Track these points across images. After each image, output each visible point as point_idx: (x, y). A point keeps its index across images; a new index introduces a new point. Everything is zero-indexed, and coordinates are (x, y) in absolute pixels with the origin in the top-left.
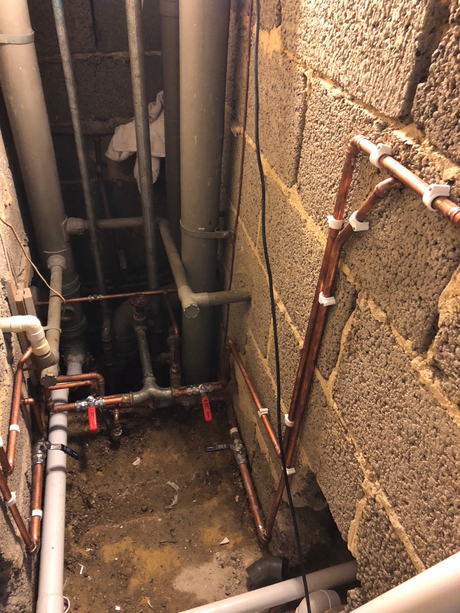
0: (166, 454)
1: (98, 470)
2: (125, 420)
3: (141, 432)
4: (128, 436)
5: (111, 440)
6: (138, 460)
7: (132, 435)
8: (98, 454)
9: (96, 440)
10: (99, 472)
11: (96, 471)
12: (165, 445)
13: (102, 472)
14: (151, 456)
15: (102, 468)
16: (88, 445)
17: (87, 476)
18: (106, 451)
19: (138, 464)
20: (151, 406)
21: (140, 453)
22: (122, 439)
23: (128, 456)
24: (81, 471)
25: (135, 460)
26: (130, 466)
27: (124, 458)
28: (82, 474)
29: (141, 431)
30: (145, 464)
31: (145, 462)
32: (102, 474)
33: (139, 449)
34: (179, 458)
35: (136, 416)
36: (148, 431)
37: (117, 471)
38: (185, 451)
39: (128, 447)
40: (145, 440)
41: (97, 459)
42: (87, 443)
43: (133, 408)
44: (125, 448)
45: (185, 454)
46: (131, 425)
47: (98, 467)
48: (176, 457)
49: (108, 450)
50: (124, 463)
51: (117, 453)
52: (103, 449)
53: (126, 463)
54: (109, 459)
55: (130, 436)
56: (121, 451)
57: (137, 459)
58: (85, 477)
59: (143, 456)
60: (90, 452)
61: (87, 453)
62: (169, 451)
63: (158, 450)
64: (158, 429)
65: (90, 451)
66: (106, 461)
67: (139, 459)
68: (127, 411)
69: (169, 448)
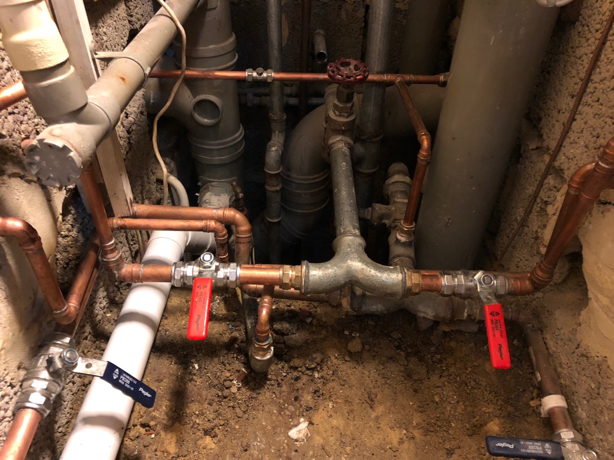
0: (372, 424)
1: (206, 432)
2: (286, 325)
3: (318, 360)
4: (287, 361)
5: (247, 364)
6: (303, 425)
7: (296, 362)
8: (214, 391)
9: (216, 360)
10: (208, 439)
11: (200, 434)
12: (371, 401)
13: (215, 440)
14: (335, 422)
15: (216, 430)
16: (197, 367)
17: (180, 442)
18: (234, 390)
19: (301, 435)
20: (345, 303)
21: (309, 409)
22: (273, 367)
23: (281, 409)
24: (167, 428)
25: (296, 426)
26: (282, 438)
27: (270, 413)
28: (169, 436)
29: (318, 357)
30: (318, 440)
31: (318, 433)
32: (213, 446)
33: (307, 398)
34: (401, 442)
35: (309, 320)
36: (333, 358)
37: (248, 446)
38: (418, 426)
39: (284, 388)
40: (324, 379)
41: (210, 404)
42: (197, 362)
43: (306, 303)
44: (277, 390)
45: (417, 433)
46: (297, 337)
47: (208, 425)
48: (394, 436)
49: (239, 389)
50: (269, 428)
51: (256, 398)
52: (227, 383)
53: (274, 428)
54: (238, 410)
55: (292, 364)
56: (266, 395)
57: (299, 424)
58: (173, 445)
59: (317, 419)
60: (198, 385)
61: (190, 386)
62: (377, 418)
63: (352, 411)
64: (356, 357)
65: (199, 381)
66: (229, 414)
67: (306, 424)
68: (292, 307)
69: (380, 409)
